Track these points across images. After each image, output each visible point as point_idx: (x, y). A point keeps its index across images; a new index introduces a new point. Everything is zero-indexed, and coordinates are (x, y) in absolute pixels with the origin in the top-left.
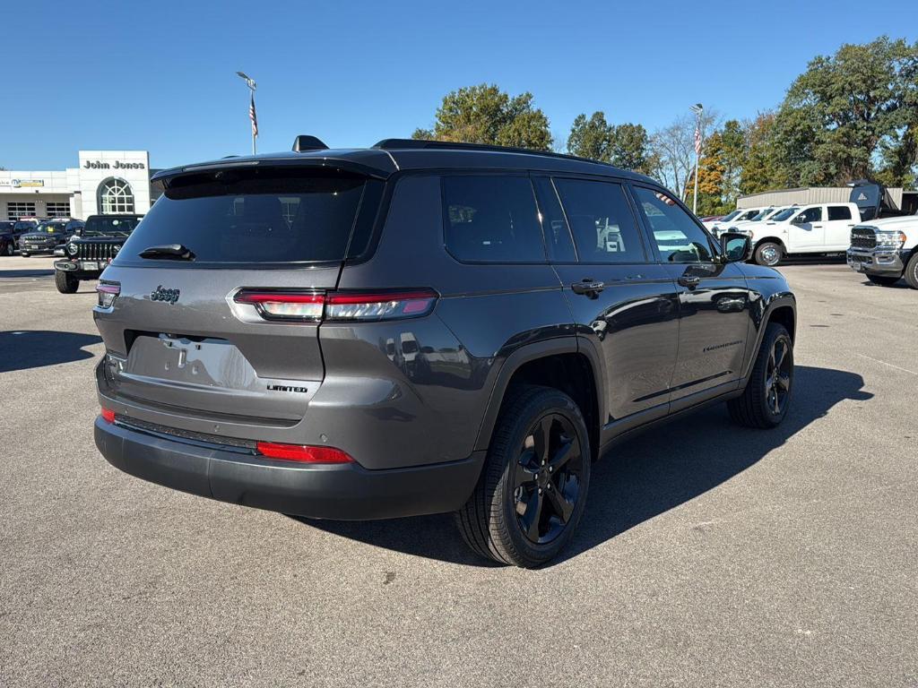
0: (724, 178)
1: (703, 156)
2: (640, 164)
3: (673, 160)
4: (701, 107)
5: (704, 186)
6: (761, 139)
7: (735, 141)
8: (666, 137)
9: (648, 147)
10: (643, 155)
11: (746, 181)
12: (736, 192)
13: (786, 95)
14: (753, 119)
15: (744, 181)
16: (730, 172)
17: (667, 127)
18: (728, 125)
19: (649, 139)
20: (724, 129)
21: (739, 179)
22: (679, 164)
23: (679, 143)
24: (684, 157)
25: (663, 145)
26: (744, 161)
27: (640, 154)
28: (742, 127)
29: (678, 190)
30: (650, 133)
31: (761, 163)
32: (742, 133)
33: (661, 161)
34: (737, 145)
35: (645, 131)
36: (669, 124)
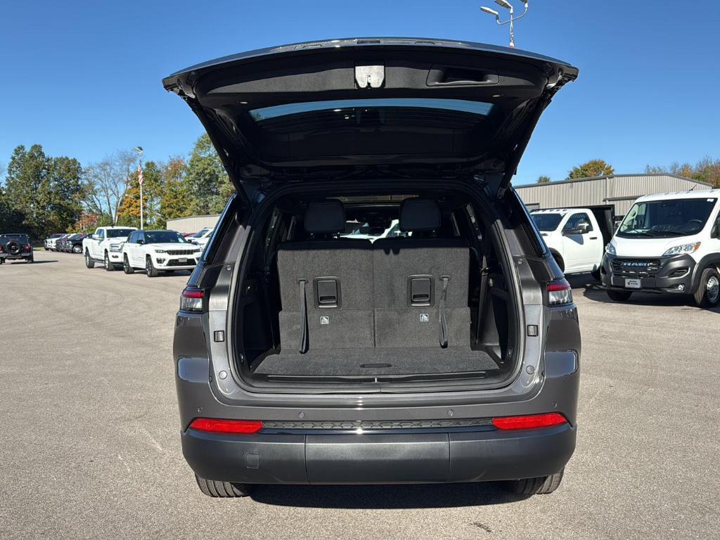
0: (149, 205)
1: (129, 187)
2: (77, 190)
3: (105, 189)
4: (141, 149)
5: (132, 210)
6: (173, 177)
7: (154, 177)
8: (98, 171)
9: (83, 176)
10: (80, 183)
11: (165, 208)
12: (158, 216)
13: (194, 146)
14: (166, 162)
15: (163, 207)
16: (152, 200)
17: (99, 163)
18: (148, 165)
19: (83, 171)
20: (144, 167)
21: (159, 206)
22: (110, 192)
23: (109, 175)
24: (113, 187)
25: (95, 176)
26: (162, 193)
27: (77, 182)
28: (159, 167)
29: (110, 213)
30: (84, 166)
31: (176, 195)
32: (159, 172)
33: (95, 188)
34: (156, 180)
35: (79, 164)
36: (99, 160)
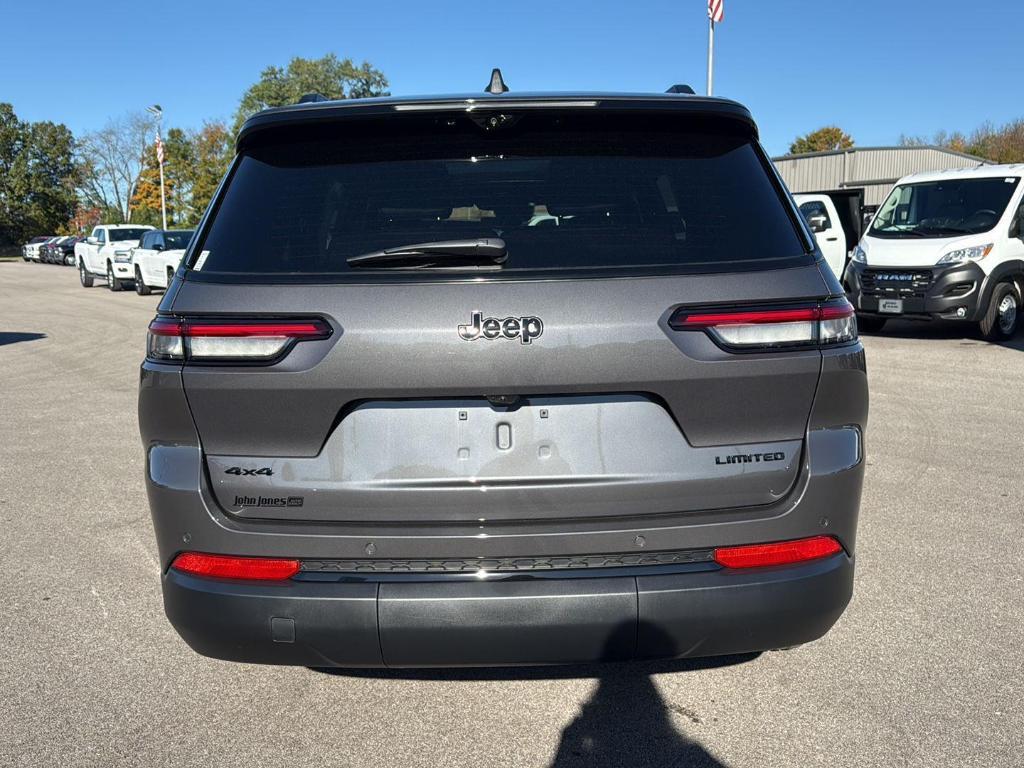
0: (174, 193)
1: (146, 167)
2: (69, 172)
3: (110, 170)
5: (152, 202)
6: (210, 152)
7: (181, 152)
8: (99, 142)
9: (77, 152)
10: (72, 161)
11: (199, 198)
12: (189, 210)
13: (239, 105)
14: (199, 130)
15: (196, 197)
16: (180, 187)
17: (99, 130)
18: (172, 133)
19: (76, 142)
20: (167, 137)
21: (191, 195)
22: (118, 175)
23: (115, 150)
24: (122, 167)
25: (95, 151)
26: (194, 176)
27: (68, 159)
28: (188, 137)
29: (120, 205)
30: (77, 135)
31: (215, 179)
32: (188, 144)
33: (95, 169)
34: (185, 157)
35: (70, 132)
36: (100, 128)
